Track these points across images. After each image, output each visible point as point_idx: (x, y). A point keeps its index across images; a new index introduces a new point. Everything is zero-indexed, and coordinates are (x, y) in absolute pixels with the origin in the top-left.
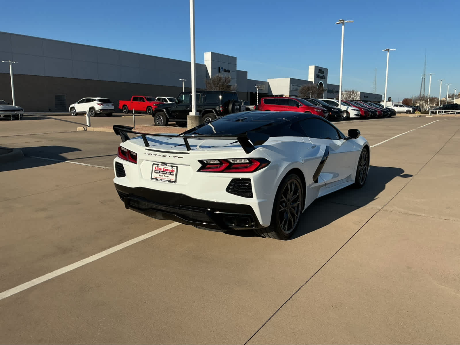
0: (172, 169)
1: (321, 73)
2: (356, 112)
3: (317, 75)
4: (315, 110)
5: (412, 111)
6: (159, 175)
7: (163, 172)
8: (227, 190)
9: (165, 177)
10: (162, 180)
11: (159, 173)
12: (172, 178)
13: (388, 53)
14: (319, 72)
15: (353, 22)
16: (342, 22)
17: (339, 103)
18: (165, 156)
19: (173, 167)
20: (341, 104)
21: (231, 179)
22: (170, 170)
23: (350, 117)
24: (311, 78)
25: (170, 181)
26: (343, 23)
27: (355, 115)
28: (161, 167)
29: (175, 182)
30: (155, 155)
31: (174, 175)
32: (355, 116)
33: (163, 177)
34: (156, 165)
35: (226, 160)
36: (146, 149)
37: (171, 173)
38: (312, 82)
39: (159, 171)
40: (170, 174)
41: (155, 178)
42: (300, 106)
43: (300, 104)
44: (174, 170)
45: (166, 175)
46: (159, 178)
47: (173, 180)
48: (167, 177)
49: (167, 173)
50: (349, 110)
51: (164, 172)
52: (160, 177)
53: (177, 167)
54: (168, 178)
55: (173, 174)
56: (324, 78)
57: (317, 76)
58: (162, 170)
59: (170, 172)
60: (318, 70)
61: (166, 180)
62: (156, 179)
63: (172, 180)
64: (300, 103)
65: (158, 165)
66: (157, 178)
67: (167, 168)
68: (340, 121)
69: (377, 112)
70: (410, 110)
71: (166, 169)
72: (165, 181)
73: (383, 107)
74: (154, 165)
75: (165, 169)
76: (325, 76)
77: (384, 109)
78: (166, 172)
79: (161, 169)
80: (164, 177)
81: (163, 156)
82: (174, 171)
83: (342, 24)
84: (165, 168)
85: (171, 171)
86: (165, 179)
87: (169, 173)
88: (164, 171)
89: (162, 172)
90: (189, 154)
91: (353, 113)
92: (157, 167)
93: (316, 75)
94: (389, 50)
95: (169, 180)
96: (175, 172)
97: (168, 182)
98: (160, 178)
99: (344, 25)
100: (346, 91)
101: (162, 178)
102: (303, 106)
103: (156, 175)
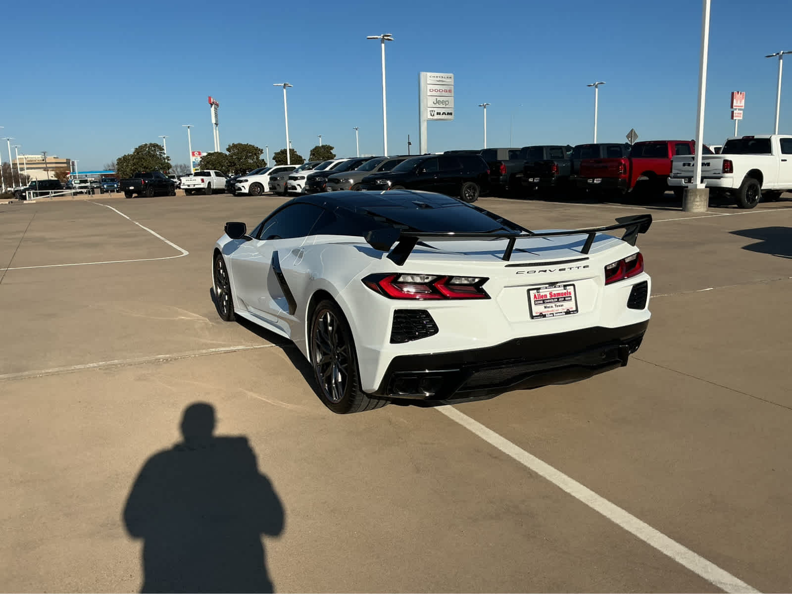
0: (565, 291)
6: (545, 307)
7: (552, 300)
9: (557, 308)
10: (553, 314)
11: (544, 303)
12: (570, 305)
19: (568, 287)
21: (632, 287)
25: (568, 312)
28: (545, 292)
29: (577, 310)
31: (571, 300)
34: (535, 291)
36: (507, 266)
37: (565, 298)
39: (543, 300)
40: (565, 300)
41: (539, 314)
44: (569, 291)
45: (558, 304)
47: (572, 308)
49: (560, 300)
51: (554, 299)
52: (547, 309)
53: (573, 286)
54: (562, 307)
55: (570, 298)
58: (548, 297)
59: (564, 296)
61: (561, 313)
63: (570, 310)
65: (538, 289)
66: (543, 314)
67: (556, 290)
71: (556, 292)
72: (560, 314)
74: (531, 292)
75: (554, 294)
78: (558, 299)
79: (546, 296)
80: (555, 308)
81: (561, 270)
82: (570, 293)
84: (553, 292)
85: (565, 294)
86: (558, 310)
87: (563, 299)
88: (553, 297)
89: (548, 301)
90: (588, 258)
92: (537, 294)
95: (566, 311)
96: (573, 295)
97: (565, 314)
98: (548, 311)
101: (553, 311)
103: (537, 309)
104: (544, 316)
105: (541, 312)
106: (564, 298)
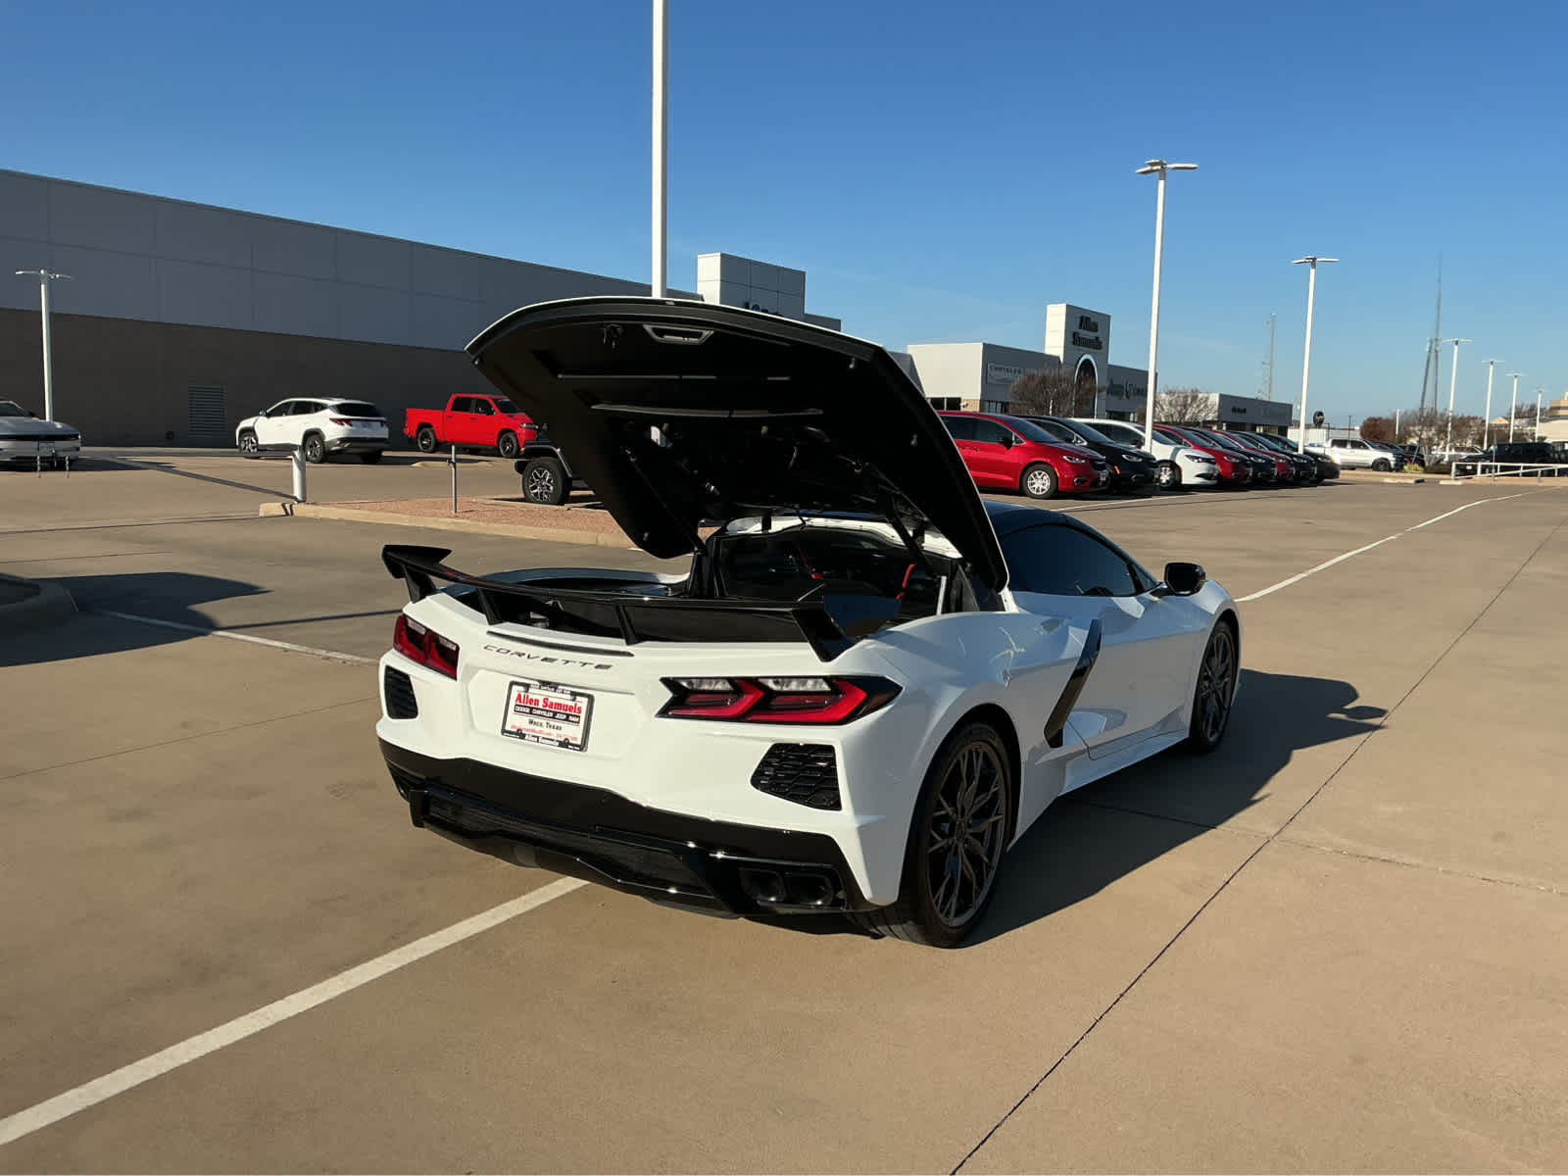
0: (572, 704)
1: (1086, 329)
2: (1203, 468)
3: (1075, 334)
4: (1065, 457)
5: (1392, 463)
6: (531, 722)
7: (544, 713)
8: (757, 781)
9: (549, 730)
10: (538, 737)
11: (531, 713)
12: (573, 732)
13: (1313, 271)
14: (1080, 327)
15: (1194, 168)
16: (1159, 167)
17: (1147, 435)
18: (552, 660)
19: (578, 698)
20: (1154, 437)
21: (770, 745)
22: (566, 707)
23: (1184, 482)
24: (1054, 344)
25: (565, 744)
26: (1163, 173)
27: (1198, 476)
28: (537, 694)
29: (582, 747)
30: (520, 655)
31: (578, 722)
32: (1199, 480)
33: (544, 727)
34: (522, 688)
35: (753, 683)
36: (490, 633)
38: (1058, 358)
39: (532, 709)
40: (567, 720)
41: (515, 730)
42: (1014, 444)
43: (1016, 437)
44: (579, 705)
45: (552, 722)
46: (527, 730)
47: (575, 739)
48: (557, 728)
49: (558, 716)
50: (1181, 460)
51: (547, 711)
52: (532, 727)
53: (591, 699)
54: (558, 731)
55: (577, 720)
56: (1098, 345)
57: (1074, 339)
58: (540, 706)
59: (568, 712)
60: (1079, 320)
61: (552, 740)
62: (520, 735)
63: (571, 741)
64: (1014, 434)
65: (527, 686)
66: (524, 732)
67: (555, 697)
68: (1149, 497)
69: (1274, 466)
70: (1386, 459)
71: (555, 701)
72: (550, 742)
73: (1297, 451)
74: (515, 687)
75: (552, 703)
76: (1100, 339)
77: (1298, 457)
78: (555, 713)
79: (537, 701)
80: (546, 730)
81: (545, 659)
82: (580, 709)
83: (1157, 173)
84: (550, 700)
85: (571, 709)
86: (550, 734)
88: (547, 708)
89: (539, 712)
90: (632, 655)
91: (1192, 471)
92: (523, 694)
93: (1071, 336)
94: (1314, 259)
95: (562, 739)
96: (583, 716)
97: (560, 746)
98: (533, 731)
99: (1164, 179)
100: (1170, 393)
101: (540, 732)
102: (1025, 443)
103: (518, 721)
104: (522, 736)
105: (522, 727)
106: (568, 716)
